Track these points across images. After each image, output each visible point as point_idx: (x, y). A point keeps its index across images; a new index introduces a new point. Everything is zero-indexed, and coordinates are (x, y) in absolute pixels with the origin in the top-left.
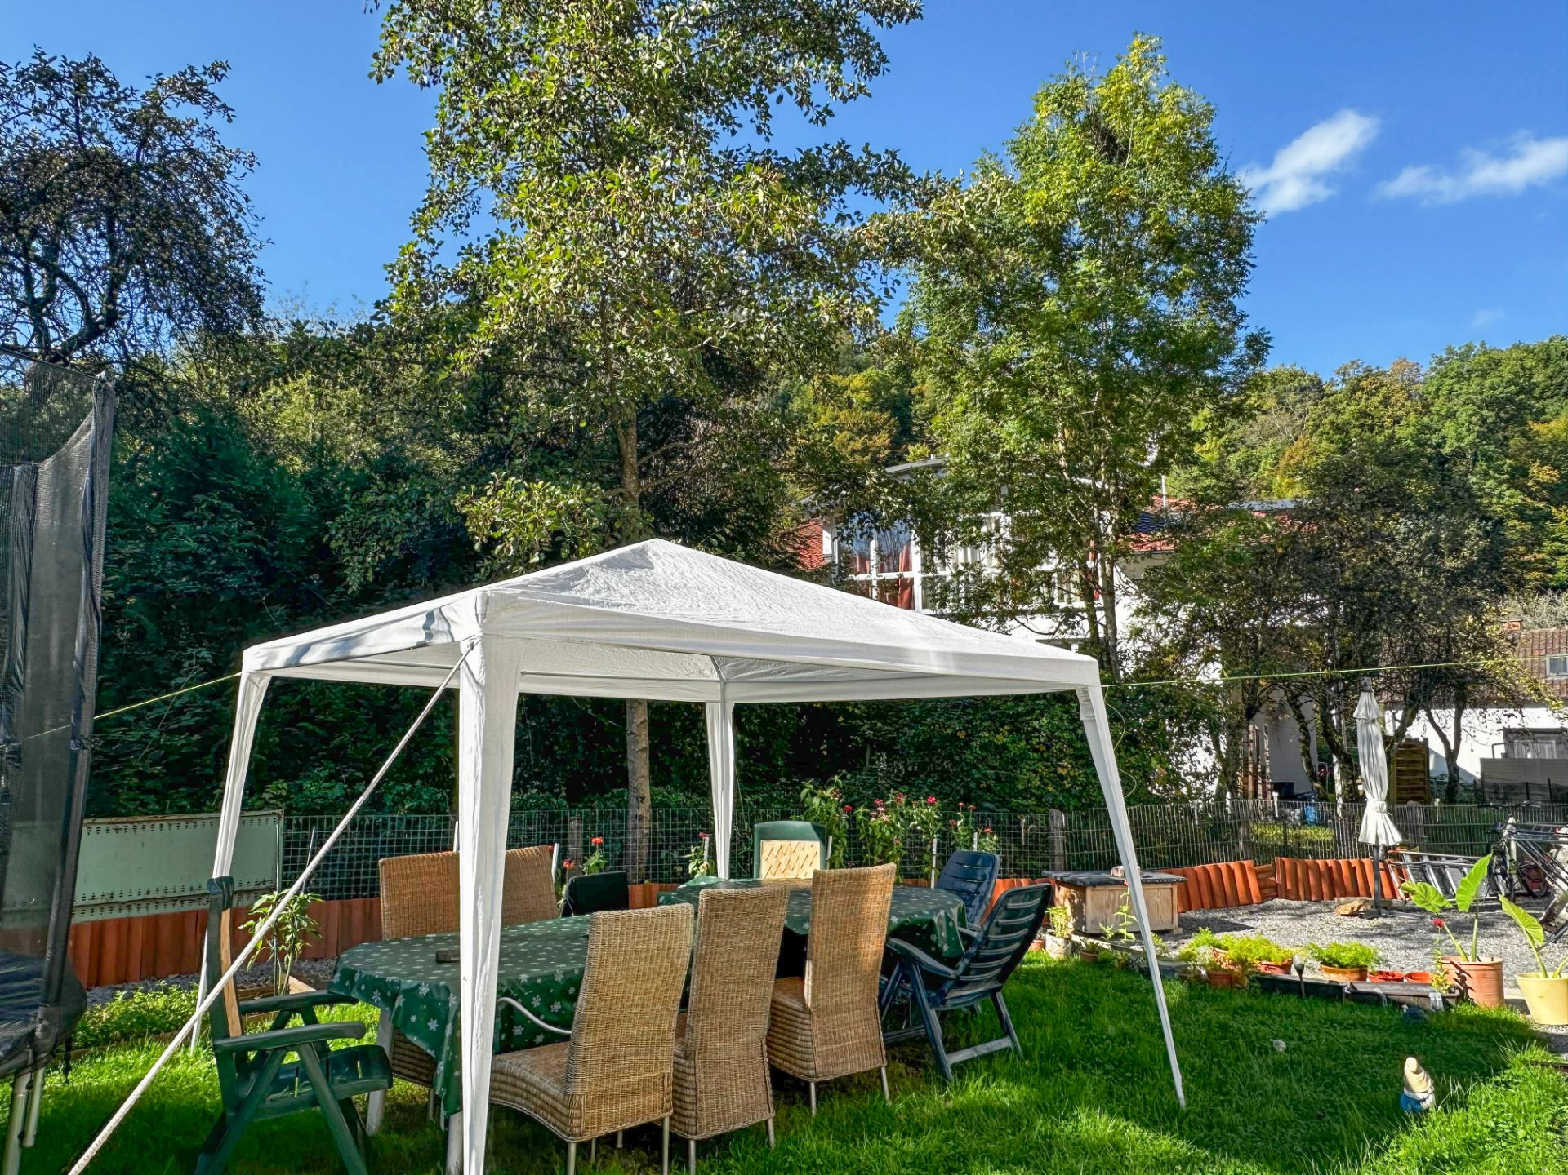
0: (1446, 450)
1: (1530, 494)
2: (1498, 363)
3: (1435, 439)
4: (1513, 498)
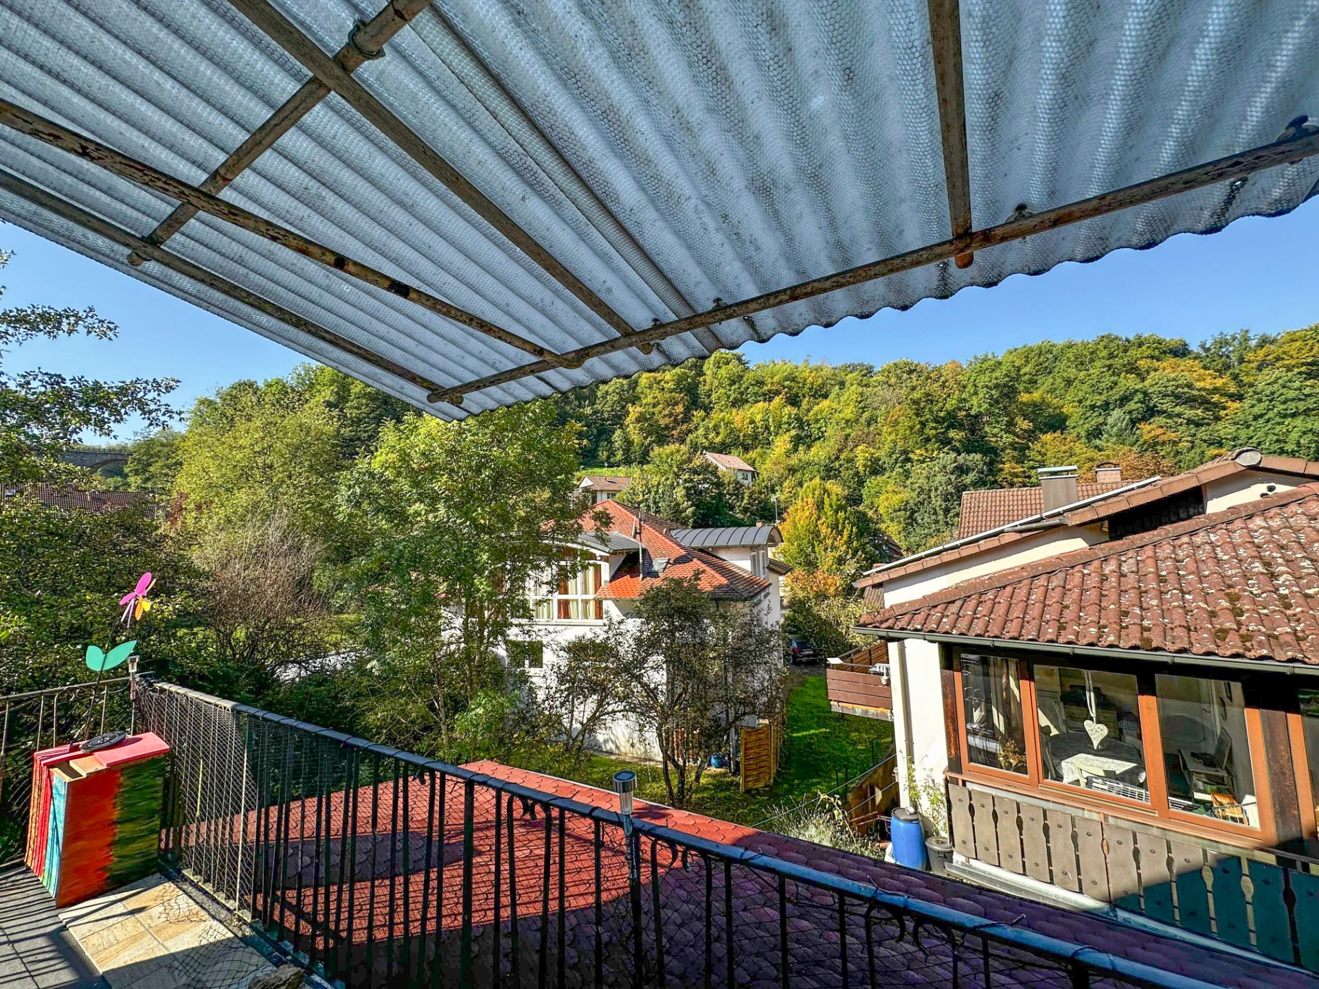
0: (973, 413)
1: (1018, 436)
2: (1000, 363)
3: (967, 405)
4: (1008, 438)
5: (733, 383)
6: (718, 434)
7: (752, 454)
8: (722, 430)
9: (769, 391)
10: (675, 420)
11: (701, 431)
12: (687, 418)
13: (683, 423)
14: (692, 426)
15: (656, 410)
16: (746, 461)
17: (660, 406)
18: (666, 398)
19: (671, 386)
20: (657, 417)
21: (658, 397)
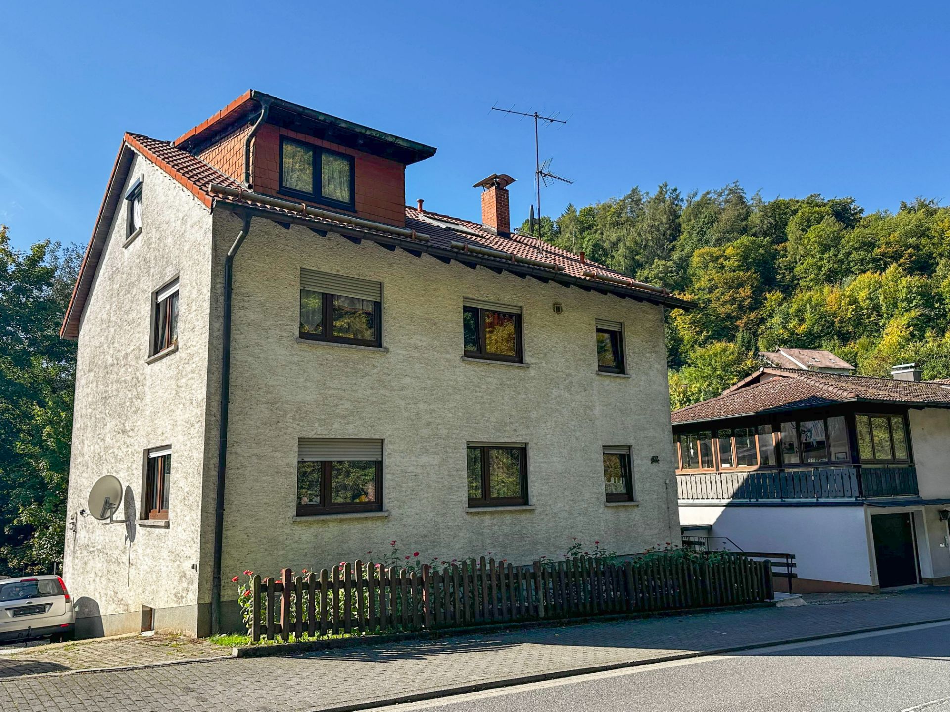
5: (825, 248)
6: (802, 321)
7: (853, 347)
8: (808, 315)
9: (884, 254)
10: (740, 307)
11: (777, 319)
12: (757, 302)
13: (752, 308)
14: (763, 313)
15: (712, 296)
16: (843, 357)
17: (718, 290)
18: (727, 280)
19: (734, 263)
20: (715, 305)
21: (716, 279)
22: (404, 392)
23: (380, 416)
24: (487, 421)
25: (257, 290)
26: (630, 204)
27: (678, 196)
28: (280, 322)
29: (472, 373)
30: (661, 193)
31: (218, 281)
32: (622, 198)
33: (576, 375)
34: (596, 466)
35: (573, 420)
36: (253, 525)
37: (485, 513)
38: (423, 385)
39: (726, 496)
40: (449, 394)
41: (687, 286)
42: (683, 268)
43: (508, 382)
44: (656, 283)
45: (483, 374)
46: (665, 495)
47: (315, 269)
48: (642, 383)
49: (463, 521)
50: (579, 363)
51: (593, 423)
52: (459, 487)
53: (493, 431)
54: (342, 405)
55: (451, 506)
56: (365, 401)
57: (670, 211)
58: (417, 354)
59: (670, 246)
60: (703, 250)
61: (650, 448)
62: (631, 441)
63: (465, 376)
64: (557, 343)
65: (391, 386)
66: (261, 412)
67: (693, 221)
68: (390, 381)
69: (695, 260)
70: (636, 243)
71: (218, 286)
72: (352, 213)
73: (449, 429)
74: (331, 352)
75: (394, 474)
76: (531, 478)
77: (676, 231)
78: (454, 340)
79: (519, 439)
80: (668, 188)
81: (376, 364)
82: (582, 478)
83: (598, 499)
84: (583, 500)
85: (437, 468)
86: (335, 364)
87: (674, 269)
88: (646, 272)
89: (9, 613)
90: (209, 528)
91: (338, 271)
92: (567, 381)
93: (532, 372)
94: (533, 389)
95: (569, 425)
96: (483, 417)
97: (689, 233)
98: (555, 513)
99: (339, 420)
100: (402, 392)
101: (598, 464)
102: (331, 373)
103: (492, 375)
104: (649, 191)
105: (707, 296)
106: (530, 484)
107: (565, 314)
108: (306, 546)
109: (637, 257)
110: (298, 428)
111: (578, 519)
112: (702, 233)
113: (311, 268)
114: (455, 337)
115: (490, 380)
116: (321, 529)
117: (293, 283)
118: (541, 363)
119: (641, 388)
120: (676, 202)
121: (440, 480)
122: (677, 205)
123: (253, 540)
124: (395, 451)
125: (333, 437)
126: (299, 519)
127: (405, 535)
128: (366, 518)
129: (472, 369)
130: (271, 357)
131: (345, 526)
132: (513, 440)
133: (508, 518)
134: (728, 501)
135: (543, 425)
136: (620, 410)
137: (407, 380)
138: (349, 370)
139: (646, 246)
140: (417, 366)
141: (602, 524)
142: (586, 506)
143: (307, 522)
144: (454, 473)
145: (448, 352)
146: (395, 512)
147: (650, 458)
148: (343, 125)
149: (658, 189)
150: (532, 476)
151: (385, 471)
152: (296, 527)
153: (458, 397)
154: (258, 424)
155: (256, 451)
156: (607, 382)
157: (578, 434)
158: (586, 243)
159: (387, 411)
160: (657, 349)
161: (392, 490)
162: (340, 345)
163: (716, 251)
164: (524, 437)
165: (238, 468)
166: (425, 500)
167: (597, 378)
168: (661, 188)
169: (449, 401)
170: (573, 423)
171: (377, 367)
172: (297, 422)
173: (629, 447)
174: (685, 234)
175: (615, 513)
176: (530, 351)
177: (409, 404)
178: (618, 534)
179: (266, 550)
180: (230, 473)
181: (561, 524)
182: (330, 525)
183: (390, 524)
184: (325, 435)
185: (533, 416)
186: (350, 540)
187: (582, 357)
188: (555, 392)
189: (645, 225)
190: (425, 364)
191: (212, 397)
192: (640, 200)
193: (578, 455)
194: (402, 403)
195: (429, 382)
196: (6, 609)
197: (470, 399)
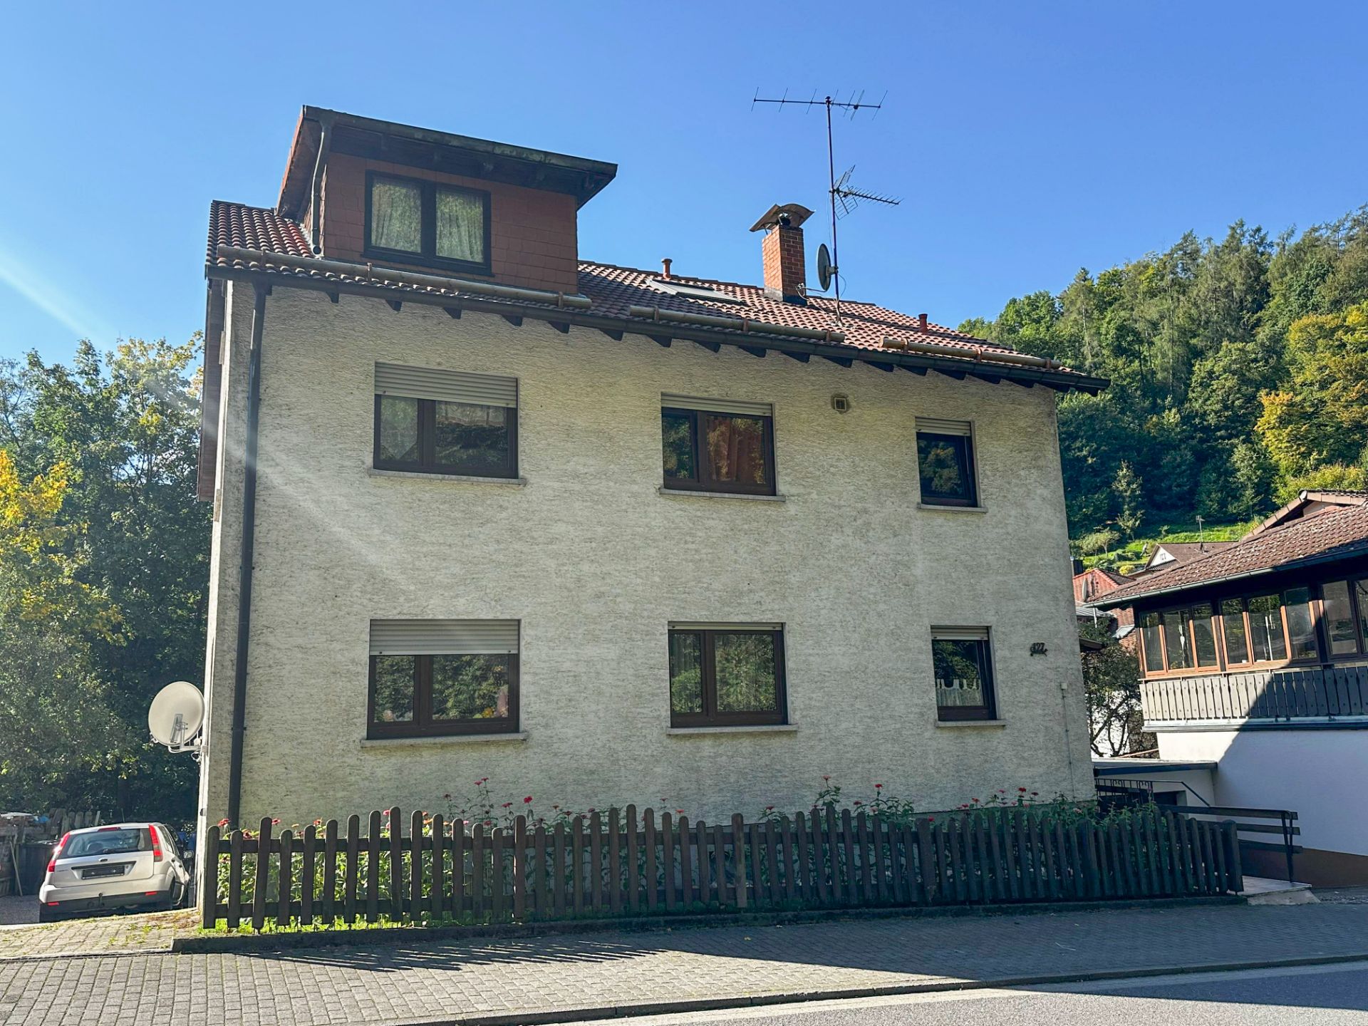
15: (1327, 394)
17: (1337, 383)
18: (1351, 365)
19: (1362, 337)
20: (1333, 409)
21: (1332, 365)
22: (555, 547)
23: (512, 584)
24: (707, 589)
25: (303, 400)
26: (1182, 259)
27: (1263, 239)
28: (340, 446)
29: (678, 513)
30: (1232, 236)
31: (240, 389)
32: (1167, 252)
33: (876, 512)
34: (918, 660)
35: (870, 585)
36: (295, 752)
37: (704, 735)
38: (589, 535)
39: (1237, 713)
40: (636, 548)
41: (1282, 382)
42: (1275, 352)
43: (746, 527)
44: (1226, 379)
45: (699, 514)
46: (1059, 709)
47: (400, 363)
48: (1011, 520)
49: (661, 749)
50: (884, 491)
51: (911, 590)
52: (653, 695)
53: (718, 605)
54: (446, 568)
55: (640, 726)
56: (485, 561)
57: (1249, 264)
58: (577, 487)
59: (1253, 319)
60: (1305, 320)
61: (1030, 629)
62: (989, 619)
63: (666, 518)
64: (839, 460)
65: (533, 538)
66: (309, 581)
67: (1290, 275)
68: (530, 529)
69: (1294, 338)
70: (1190, 317)
71: (240, 396)
72: (486, 278)
73: (635, 602)
74: (427, 488)
75: (536, 674)
76: (791, 679)
77: (1260, 294)
78: (645, 462)
79: (767, 617)
80: (1245, 228)
81: (506, 504)
82: (890, 681)
83: (922, 714)
84: (891, 717)
85: (614, 665)
86: (434, 506)
87: (1260, 355)
88: (1209, 364)
89: (76, 874)
90: (223, 756)
91: (439, 364)
92: (859, 522)
93: (792, 509)
94: (793, 536)
95: (864, 594)
96: (699, 582)
97: (1284, 295)
98: (837, 738)
99: (441, 592)
100: (550, 547)
101: (922, 657)
102: (427, 521)
103: (714, 516)
104: (1212, 236)
105: (1318, 395)
106: (789, 690)
107: (854, 412)
108: (382, 785)
109: (1194, 341)
110: (370, 605)
111: (883, 748)
112: (1306, 293)
113: (395, 362)
114: (647, 457)
115: (711, 523)
116: (408, 759)
117: (362, 386)
118: (809, 494)
119: (1010, 530)
120: (1261, 249)
121: (619, 683)
122: (1262, 254)
123: (295, 774)
124: (538, 638)
125: (430, 617)
126: (368, 743)
127: (556, 770)
128: (487, 743)
129: (678, 506)
130: (324, 499)
131: (450, 755)
132: (755, 619)
133: (746, 745)
134: (1242, 721)
135: (813, 594)
136: (966, 567)
137: (560, 528)
138: (459, 515)
139: (1207, 323)
140: (577, 505)
141: (931, 756)
142: (898, 726)
143: (385, 747)
144: (646, 672)
145: (634, 482)
146: (538, 734)
147: (1029, 646)
148: (455, 143)
149: (1229, 232)
150: (792, 677)
151: (523, 669)
152: (367, 756)
153: (653, 552)
154: (303, 599)
155: (300, 641)
156: (939, 520)
157: (882, 607)
158: (1105, 325)
159: (524, 576)
160: (1040, 463)
161: (533, 699)
162: (440, 476)
163: (1329, 320)
164: (776, 613)
165: (270, 666)
166: (591, 716)
167: (920, 514)
168: (1233, 228)
169: (636, 558)
170: (872, 590)
171: (507, 508)
172: (369, 596)
173: (988, 629)
174: (1277, 298)
175: (957, 738)
176: (787, 475)
177: (564, 565)
178: (963, 773)
179: (315, 789)
180: (256, 673)
181: (849, 755)
182: (425, 754)
183: (529, 753)
184: (416, 615)
185: (793, 580)
186: (459, 776)
187: (889, 481)
188: (836, 540)
189: (1203, 289)
190: (592, 501)
191: (229, 561)
192: (1198, 251)
193: (882, 642)
194: (552, 564)
195: (600, 529)
196: (73, 868)
197: (676, 554)
